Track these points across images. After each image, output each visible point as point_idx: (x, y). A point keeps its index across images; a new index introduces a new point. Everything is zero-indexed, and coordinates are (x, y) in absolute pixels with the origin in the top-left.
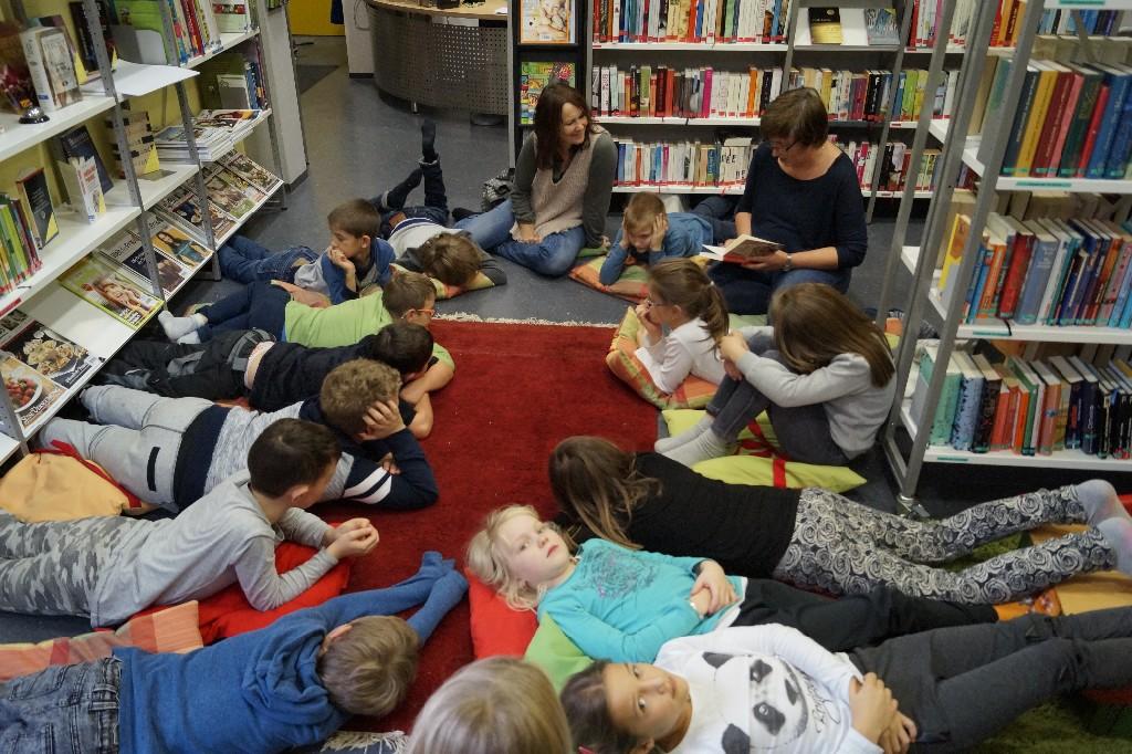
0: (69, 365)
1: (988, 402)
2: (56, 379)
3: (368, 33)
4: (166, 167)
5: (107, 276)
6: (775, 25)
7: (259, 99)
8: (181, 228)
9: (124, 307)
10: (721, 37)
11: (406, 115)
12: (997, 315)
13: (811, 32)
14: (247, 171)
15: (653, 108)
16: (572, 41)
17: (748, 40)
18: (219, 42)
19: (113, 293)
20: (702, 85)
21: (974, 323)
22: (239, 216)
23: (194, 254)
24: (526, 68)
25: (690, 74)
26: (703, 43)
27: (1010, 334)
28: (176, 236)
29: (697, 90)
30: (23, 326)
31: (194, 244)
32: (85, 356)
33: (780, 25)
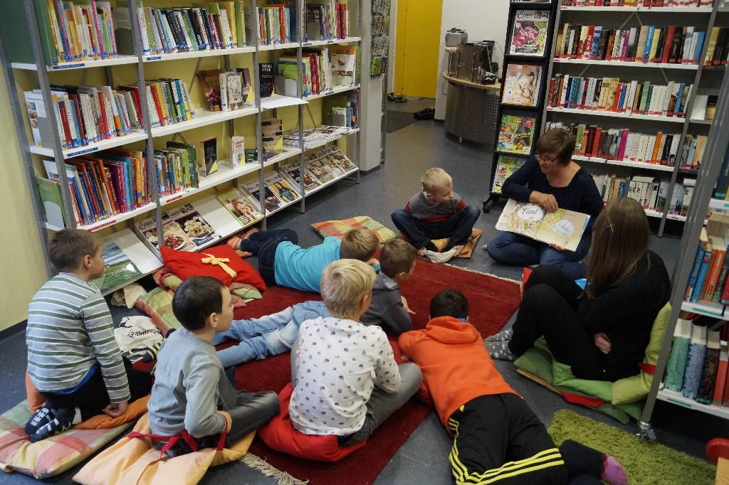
0: (203, 235)
1: (708, 364)
2: (194, 241)
3: (446, 97)
4: (286, 149)
5: (241, 198)
6: (678, 106)
7: (352, 122)
8: (289, 183)
9: (242, 214)
10: (637, 110)
11: (455, 144)
12: (720, 301)
13: (707, 111)
14: (339, 159)
15: (584, 151)
16: (535, 105)
17: (656, 113)
18: (331, 89)
19: (240, 206)
20: (619, 139)
21: (696, 302)
22: (323, 182)
23: (290, 196)
24: (505, 118)
25: (611, 132)
26: (623, 113)
27: (722, 315)
28: (284, 186)
29: (616, 142)
30: (190, 212)
31: (293, 191)
32: (213, 233)
33: (681, 105)
